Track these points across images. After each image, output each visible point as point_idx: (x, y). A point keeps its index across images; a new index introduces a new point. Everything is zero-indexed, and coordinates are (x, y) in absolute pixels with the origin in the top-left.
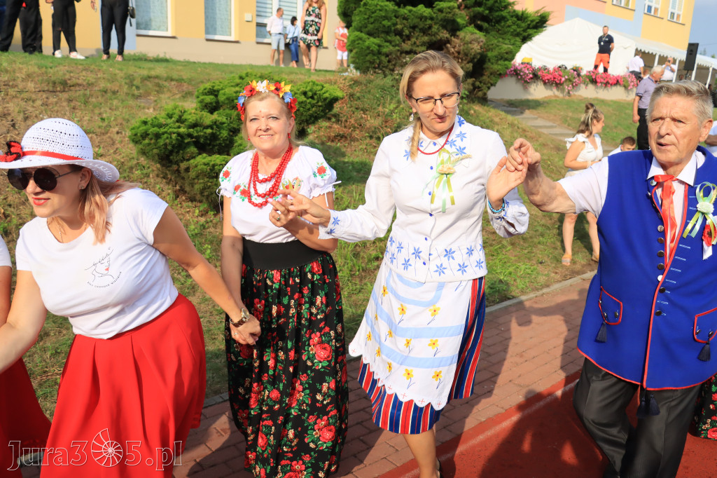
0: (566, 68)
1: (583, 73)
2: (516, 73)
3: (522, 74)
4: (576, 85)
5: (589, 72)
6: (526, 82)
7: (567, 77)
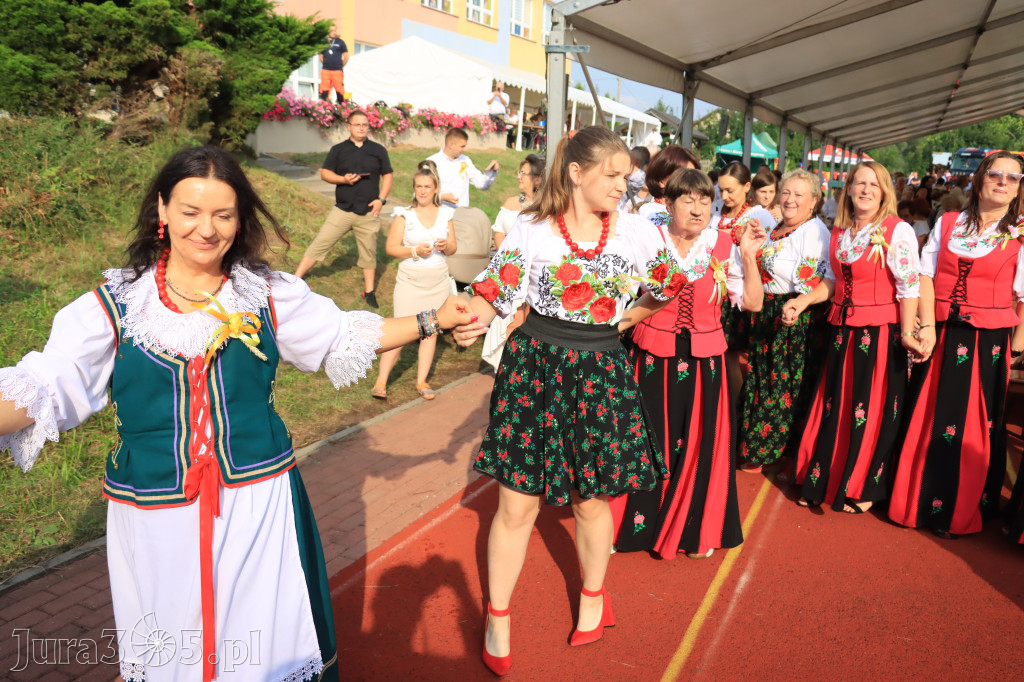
0: (386, 105)
1: (414, 113)
2: (306, 113)
3: (315, 114)
4: (403, 130)
5: (423, 111)
6: (323, 126)
7: (386, 119)
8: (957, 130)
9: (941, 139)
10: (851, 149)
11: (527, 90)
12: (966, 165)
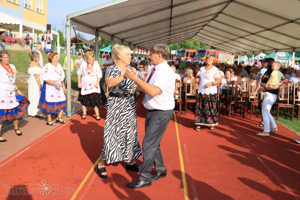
8: (178, 43)
9: (173, 46)
10: (144, 50)
11: (35, 29)
12: (181, 55)
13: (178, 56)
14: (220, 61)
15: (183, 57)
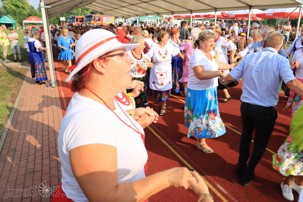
12: (71, 21)
13: (69, 22)
14: (104, 24)
15: (74, 22)
